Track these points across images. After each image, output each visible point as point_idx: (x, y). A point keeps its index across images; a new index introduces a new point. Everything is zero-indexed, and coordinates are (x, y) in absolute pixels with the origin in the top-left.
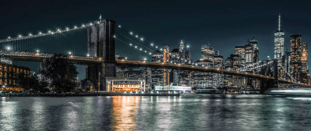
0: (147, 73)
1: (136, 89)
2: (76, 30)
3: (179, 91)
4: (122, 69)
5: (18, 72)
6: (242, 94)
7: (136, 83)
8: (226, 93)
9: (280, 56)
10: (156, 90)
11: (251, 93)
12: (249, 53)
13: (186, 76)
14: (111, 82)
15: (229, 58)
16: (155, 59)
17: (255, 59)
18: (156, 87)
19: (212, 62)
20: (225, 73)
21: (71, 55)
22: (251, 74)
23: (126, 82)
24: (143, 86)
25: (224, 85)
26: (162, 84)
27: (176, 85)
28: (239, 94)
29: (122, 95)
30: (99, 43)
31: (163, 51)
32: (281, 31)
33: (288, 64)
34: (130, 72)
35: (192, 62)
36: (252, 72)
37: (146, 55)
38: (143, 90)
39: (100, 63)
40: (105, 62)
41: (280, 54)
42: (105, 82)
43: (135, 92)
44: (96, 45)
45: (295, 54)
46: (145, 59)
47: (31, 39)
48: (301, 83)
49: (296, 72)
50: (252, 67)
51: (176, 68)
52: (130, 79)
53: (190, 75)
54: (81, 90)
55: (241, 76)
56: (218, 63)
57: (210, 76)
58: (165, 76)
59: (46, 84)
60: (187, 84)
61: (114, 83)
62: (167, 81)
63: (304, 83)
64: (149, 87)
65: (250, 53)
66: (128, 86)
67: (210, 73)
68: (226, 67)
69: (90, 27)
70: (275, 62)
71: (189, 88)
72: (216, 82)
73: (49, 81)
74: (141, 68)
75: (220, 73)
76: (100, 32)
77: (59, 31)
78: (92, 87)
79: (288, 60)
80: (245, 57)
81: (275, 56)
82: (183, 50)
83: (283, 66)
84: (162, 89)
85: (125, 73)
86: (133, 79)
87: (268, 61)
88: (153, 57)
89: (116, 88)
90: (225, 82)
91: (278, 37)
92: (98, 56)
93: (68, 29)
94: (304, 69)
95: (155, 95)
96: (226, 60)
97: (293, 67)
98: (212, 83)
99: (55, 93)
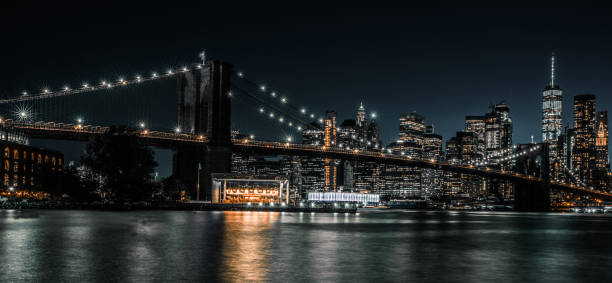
0: (292, 166)
1: (272, 197)
2: (155, 81)
3: (355, 203)
4: (243, 159)
5: (39, 161)
6: (480, 209)
7: (271, 186)
8: (447, 209)
9: (554, 137)
10: (310, 200)
11: (496, 209)
12: (492, 130)
13: (370, 173)
14: (223, 184)
15: (453, 139)
16: (309, 139)
17: (505, 143)
18: (310, 194)
19: (421, 147)
20: (447, 169)
21: (144, 129)
22: (496, 171)
23: (251, 183)
24: (284, 192)
25: (445, 191)
26: (322, 189)
27: (349, 191)
28: (473, 210)
29: (242, 208)
30: (200, 108)
31: (325, 124)
32: (557, 88)
34: (260, 164)
35: (380, 147)
36: (498, 167)
37: (292, 131)
38: (284, 200)
39: (202, 146)
40: (210, 144)
41: (555, 132)
42: (210, 183)
43: (268, 204)
44: (194, 109)
45: (584, 133)
46: (289, 139)
47: (67, 97)
48: (596, 189)
49: (585, 168)
50: (498, 157)
51: (350, 158)
52: (260, 178)
53: (378, 171)
54: (163, 198)
55: (478, 173)
57: (415, 173)
58: (327, 173)
59: (95, 184)
60: (371, 189)
61: (228, 185)
62: (331, 182)
63: (601, 190)
64: (296, 195)
65: (496, 129)
66: (256, 191)
67: (416, 169)
68: (449, 157)
69: (184, 75)
70: (545, 147)
71: (376, 198)
72: (427, 187)
73: (101, 180)
74: (280, 157)
75: (437, 168)
76: (203, 86)
77: (122, 81)
78: (183, 192)
79: (569, 144)
80: (485, 136)
81: (544, 136)
82: (363, 123)
83: (560, 156)
84: (321, 199)
85: (250, 165)
86: (264, 178)
87: (531, 146)
88: (304, 136)
89: (232, 196)
90: (445, 187)
91: (550, 99)
92: (197, 132)
93: (139, 79)
94: (601, 163)
95: (307, 210)
96: (447, 143)
97: (579, 159)
98: (420, 188)
99: (111, 202)
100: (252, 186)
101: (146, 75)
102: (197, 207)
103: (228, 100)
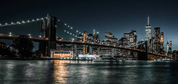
0: (74, 47)
1: (68, 56)
2: (34, 22)
3: (92, 58)
4: (60, 45)
6: (128, 60)
7: (68, 53)
8: (119, 59)
9: (149, 39)
10: (79, 57)
11: (133, 60)
12: (132, 37)
13: (97, 49)
14: (54, 52)
15: (120, 40)
16: (79, 39)
17: (135, 41)
18: (79, 55)
19: (111, 42)
20: (119, 48)
21: (30, 36)
22: (133, 49)
23: (62, 52)
24: (72, 55)
25: (118, 55)
26: (83, 54)
27: (91, 54)
28: (126, 60)
29: (59, 59)
30: (47, 30)
31: (83, 35)
32: (150, 25)
33: (153, 44)
34: (65, 47)
35: (100, 42)
36: (133, 48)
37: (74, 37)
38: (72, 57)
39: (47, 41)
40: (50, 41)
42: (50, 52)
43: (67, 58)
44: (45, 30)
45: (157, 38)
46: (73, 39)
47: (6, 26)
48: (160, 54)
49: (157, 48)
50: (133, 45)
51: (91, 45)
52: (64, 51)
53: (99, 49)
54: (36, 56)
55: (127, 50)
56: (115, 42)
57: (110, 49)
58: (84, 49)
59: (15, 52)
60: (97, 54)
62: (85, 52)
63: (162, 54)
64: (75, 56)
65: (133, 37)
66: (63, 54)
68: (119, 45)
69: (42, 20)
70: (146, 42)
71: (98, 56)
72: (113, 53)
73: (17, 51)
74: (70, 45)
75: (116, 48)
76: (48, 23)
77: (23, 22)
78: (42, 55)
79: (153, 41)
80: (129, 39)
81: (146, 39)
82: (95, 35)
83: (150, 45)
84: (82, 57)
85: (62, 47)
86: (66, 51)
87: (142, 42)
88: (78, 39)
89: (56, 56)
90: (118, 53)
91: (148, 28)
92: (46, 37)
93: (28, 21)
94: (162, 47)
95: (78, 60)
96: (119, 41)
97: (156, 45)
98: (111, 54)
99: (20, 58)
100: (62, 53)
101: (30, 20)
102: (46, 59)
103: (55, 28)
